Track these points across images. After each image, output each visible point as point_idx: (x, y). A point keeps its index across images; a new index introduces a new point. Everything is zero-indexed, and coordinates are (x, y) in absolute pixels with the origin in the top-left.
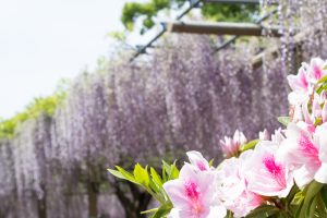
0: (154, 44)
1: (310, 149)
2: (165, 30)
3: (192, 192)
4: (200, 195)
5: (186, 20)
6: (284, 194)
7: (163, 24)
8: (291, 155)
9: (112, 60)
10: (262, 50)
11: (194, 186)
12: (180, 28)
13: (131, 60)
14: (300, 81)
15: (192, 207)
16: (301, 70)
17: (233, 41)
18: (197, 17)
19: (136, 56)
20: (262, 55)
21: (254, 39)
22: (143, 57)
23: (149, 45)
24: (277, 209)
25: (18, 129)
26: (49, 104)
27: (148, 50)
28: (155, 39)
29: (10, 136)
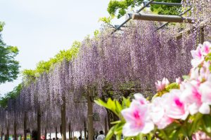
0: (125, 25)
1: (197, 95)
2: (130, 18)
3: (136, 115)
4: (141, 117)
5: (142, 13)
6: (184, 118)
7: (129, 15)
8: (188, 98)
9: (102, 32)
10: (182, 29)
11: (137, 112)
12: (139, 17)
13: (112, 33)
14: (197, 53)
15: (136, 123)
16: (198, 48)
17: (167, 24)
18: (148, 12)
19: (115, 31)
20: (182, 32)
21: (178, 24)
22: (119, 32)
23: (122, 26)
24: (180, 125)
25: (51, 67)
26: (68, 55)
27: (121, 28)
28: (125, 22)
29: (47, 71)
